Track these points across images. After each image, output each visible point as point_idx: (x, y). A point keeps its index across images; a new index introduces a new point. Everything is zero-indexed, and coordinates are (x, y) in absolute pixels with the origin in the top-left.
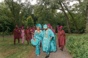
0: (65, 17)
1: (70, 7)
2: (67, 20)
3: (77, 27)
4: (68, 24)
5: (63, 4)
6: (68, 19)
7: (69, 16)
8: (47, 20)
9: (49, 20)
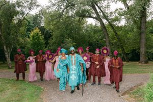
2: (107, 37)
3: (124, 50)
4: (108, 44)
6: (108, 35)
7: (110, 29)
9: (75, 36)
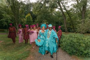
0: (63, 16)
1: (68, 7)
5: (62, 3)
7: (67, 15)
8: (45, 19)
9: (48, 18)
